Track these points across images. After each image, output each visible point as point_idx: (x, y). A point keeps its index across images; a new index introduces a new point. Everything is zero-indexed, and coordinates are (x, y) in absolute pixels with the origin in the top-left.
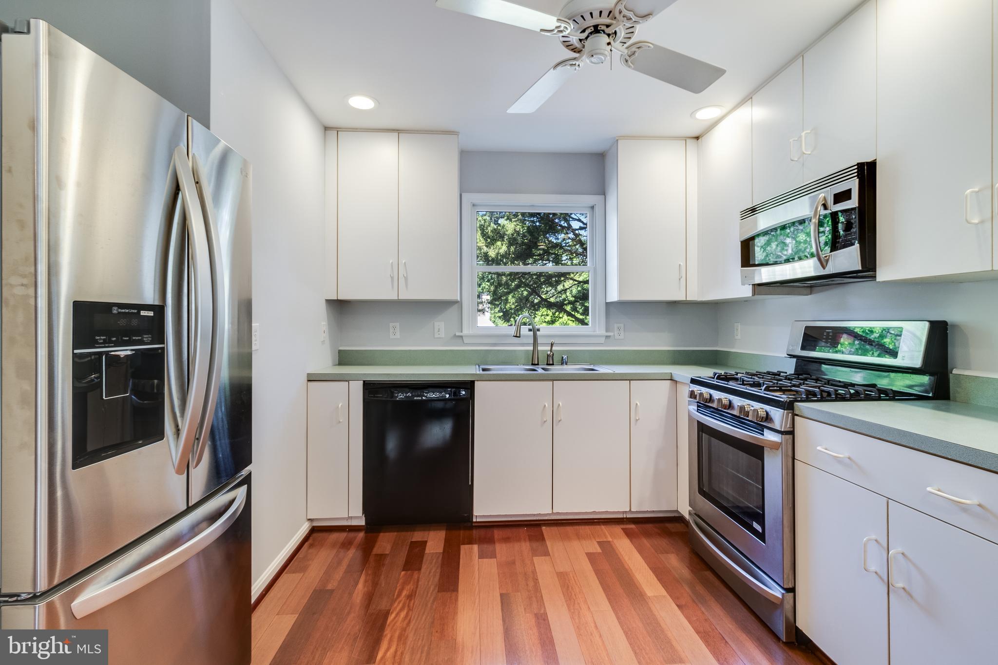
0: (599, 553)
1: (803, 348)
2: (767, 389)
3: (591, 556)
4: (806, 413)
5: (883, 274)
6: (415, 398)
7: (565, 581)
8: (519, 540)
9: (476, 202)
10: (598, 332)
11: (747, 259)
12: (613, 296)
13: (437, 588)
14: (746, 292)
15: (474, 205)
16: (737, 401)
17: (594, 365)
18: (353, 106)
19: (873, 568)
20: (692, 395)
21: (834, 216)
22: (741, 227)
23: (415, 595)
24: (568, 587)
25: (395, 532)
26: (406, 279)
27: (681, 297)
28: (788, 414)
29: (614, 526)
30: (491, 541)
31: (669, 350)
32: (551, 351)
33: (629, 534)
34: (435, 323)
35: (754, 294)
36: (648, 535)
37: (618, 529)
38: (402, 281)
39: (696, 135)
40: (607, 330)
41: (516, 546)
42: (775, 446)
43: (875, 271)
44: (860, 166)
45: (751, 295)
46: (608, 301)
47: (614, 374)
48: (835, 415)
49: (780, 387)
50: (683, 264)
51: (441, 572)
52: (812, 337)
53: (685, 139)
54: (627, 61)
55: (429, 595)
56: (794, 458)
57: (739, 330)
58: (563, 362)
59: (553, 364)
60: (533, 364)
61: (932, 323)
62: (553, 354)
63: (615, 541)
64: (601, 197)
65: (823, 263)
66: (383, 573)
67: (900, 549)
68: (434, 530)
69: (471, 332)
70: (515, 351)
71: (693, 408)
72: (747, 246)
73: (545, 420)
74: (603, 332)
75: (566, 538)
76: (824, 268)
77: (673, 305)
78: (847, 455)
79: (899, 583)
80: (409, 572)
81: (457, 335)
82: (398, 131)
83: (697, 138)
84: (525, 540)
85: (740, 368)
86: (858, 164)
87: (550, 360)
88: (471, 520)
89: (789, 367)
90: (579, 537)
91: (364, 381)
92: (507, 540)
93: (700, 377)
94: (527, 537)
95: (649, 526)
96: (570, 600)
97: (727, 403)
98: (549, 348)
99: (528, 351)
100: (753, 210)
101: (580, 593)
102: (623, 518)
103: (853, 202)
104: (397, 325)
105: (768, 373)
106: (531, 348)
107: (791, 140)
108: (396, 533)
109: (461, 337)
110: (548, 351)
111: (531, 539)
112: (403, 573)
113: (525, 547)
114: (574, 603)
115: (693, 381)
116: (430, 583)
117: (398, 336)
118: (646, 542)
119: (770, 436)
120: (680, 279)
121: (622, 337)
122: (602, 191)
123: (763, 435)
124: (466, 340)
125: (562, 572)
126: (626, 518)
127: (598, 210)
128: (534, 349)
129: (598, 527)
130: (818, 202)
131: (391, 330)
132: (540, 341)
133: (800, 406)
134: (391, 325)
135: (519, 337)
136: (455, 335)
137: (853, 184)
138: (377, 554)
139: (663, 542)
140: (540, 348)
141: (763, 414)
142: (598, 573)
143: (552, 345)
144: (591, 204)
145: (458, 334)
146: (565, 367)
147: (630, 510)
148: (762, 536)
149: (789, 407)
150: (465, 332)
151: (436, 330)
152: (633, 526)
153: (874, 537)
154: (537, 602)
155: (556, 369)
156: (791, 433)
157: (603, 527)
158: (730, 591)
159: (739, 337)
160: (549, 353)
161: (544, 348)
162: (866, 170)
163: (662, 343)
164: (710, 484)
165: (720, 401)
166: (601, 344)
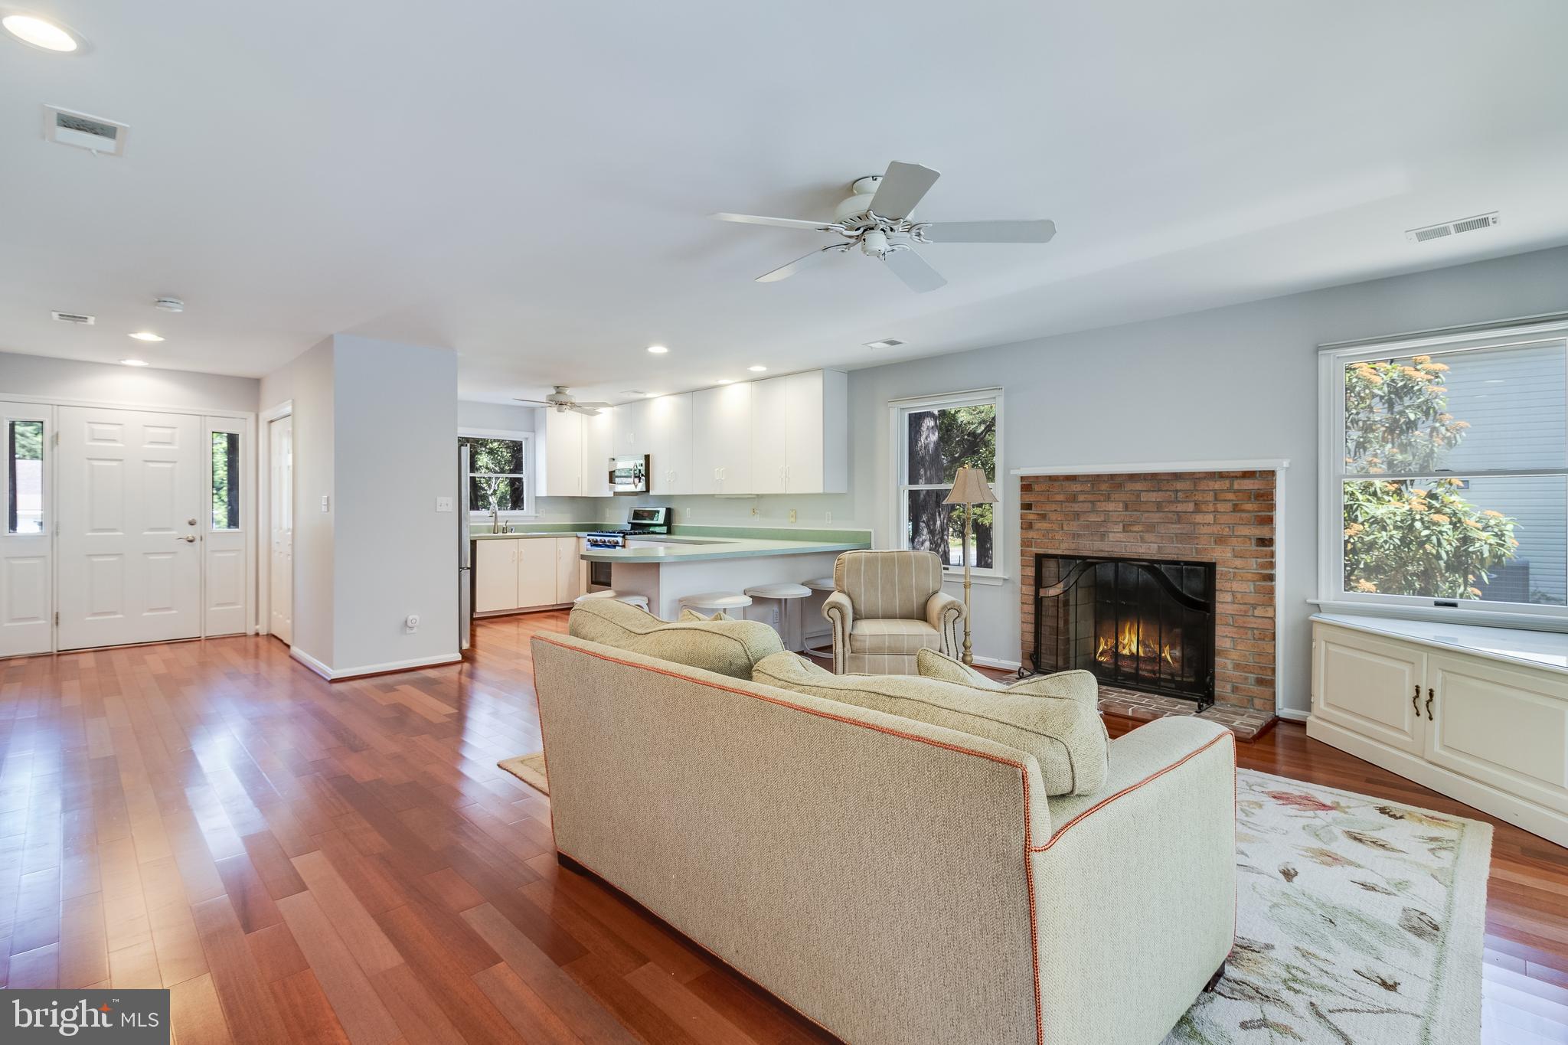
1: (633, 519)
5: (651, 493)
10: (530, 514)
11: (611, 481)
12: (542, 491)
14: (611, 494)
16: (607, 539)
22: (609, 465)
27: (579, 495)
31: (574, 524)
32: (506, 525)
40: (536, 512)
43: (650, 490)
44: (645, 456)
45: (613, 497)
46: (537, 495)
47: (548, 535)
50: (580, 479)
52: (637, 515)
57: (608, 511)
59: (508, 532)
60: (495, 532)
61: (667, 509)
62: (507, 527)
64: (533, 433)
70: (482, 526)
72: (611, 475)
73: (514, 560)
74: (534, 514)
76: (635, 488)
87: (504, 530)
89: (629, 527)
98: (504, 524)
99: (489, 526)
100: (614, 459)
121: (547, 516)
122: (533, 430)
127: (530, 440)
128: (495, 524)
132: (498, 519)
140: (499, 524)
143: (506, 522)
144: (526, 436)
146: (514, 532)
155: (510, 534)
159: (605, 511)
160: (504, 526)
161: (501, 524)
162: (647, 458)
163: (566, 519)
164: (596, 578)
165: (601, 540)
166: (532, 521)
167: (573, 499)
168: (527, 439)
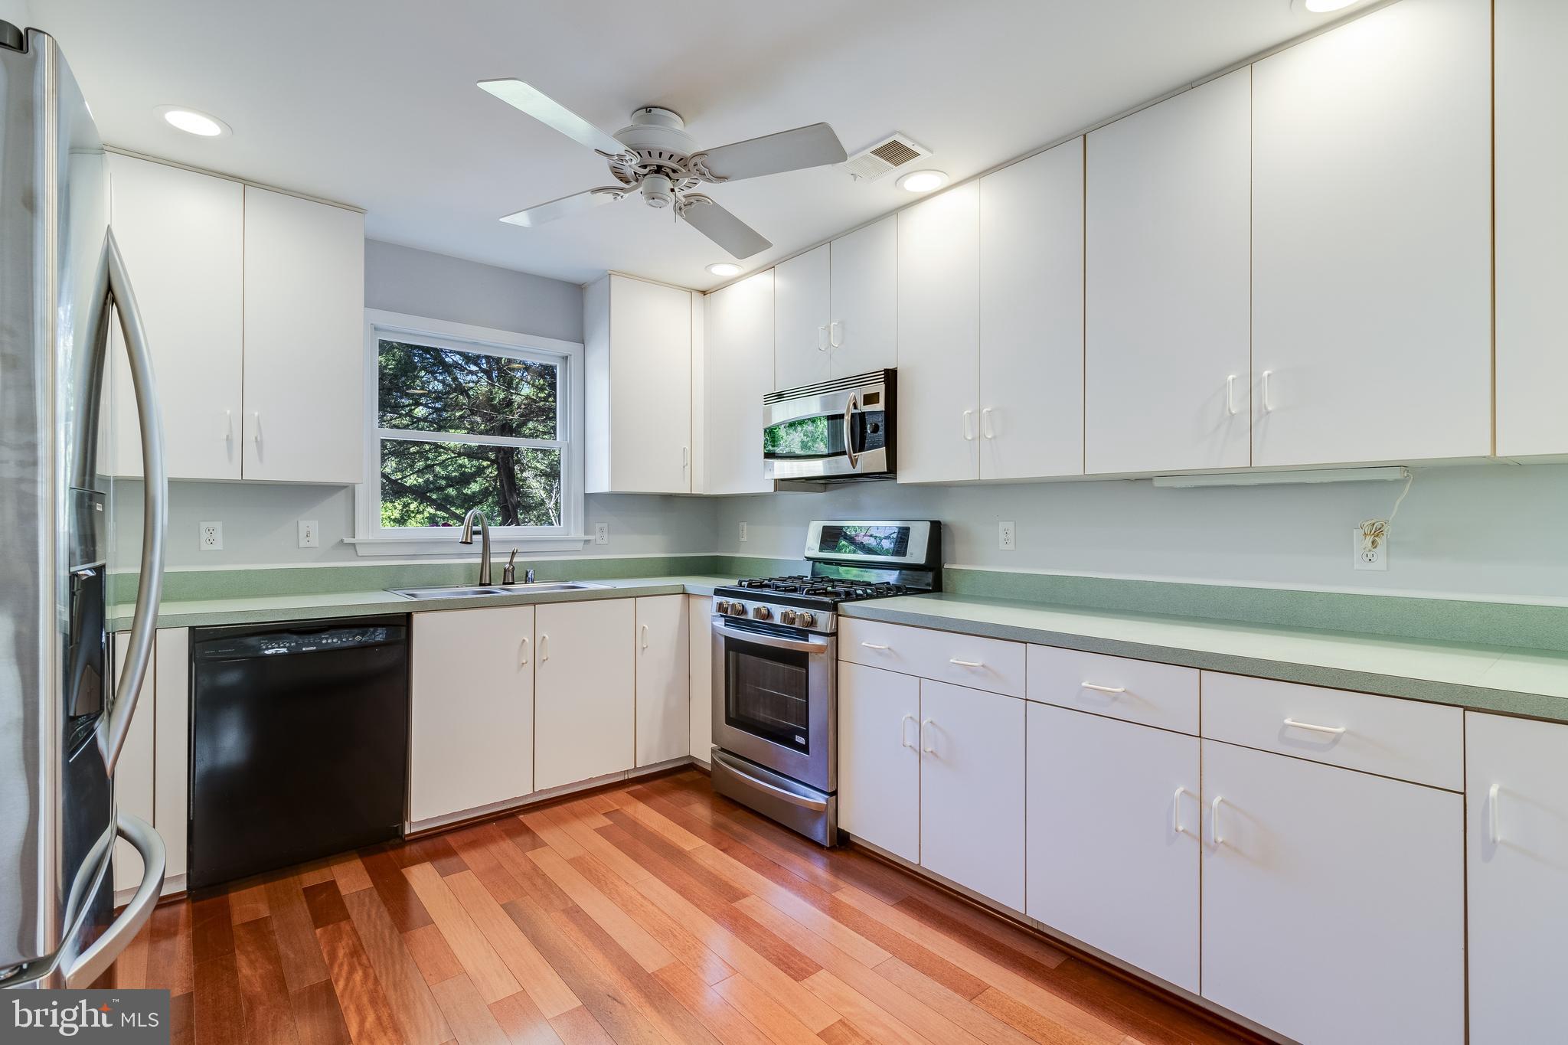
0: (610, 826)
1: (821, 549)
2: (807, 593)
3: (601, 831)
4: (850, 612)
5: (904, 477)
6: (304, 649)
7: (583, 866)
8: (492, 840)
9: (380, 324)
10: (573, 535)
11: (770, 449)
12: (601, 482)
13: (396, 931)
14: (766, 487)
15: (376, 329)
16: (778, 609)
17: (573, 580)
18: (175, 125)
19: (908, 743)
20: (721, 608)
21: (862, 415)
22: (764, 414)
23: (363, 949)
24: (590, 870)
25: (259, 884)
26: (259, 443)
27: (683, 489)
28: (833, 615)
29: (615, 792)
30: (449, 852)
31: (670, 558)
32: (511, 563)
33: (639, 797)
34: (299, 521)
35: (776, 490)
36: (662, 792)
37: (621, 794)
38: (250, 449)
39: (704, 289)
40: (586, 533)
41: (493, 848)
42: (820, 649)
43: (896, 474)
44: (887, 371)
45: (773, 491)
47: (615, 590)
48: (877, 611)
49: (815, 590)
50: (688, 448)
51: (389, 910)
52: (831, 538)
53: (691, 290)
54: (680, 209)
55: (388, 941)
56: (837, 660)
57: (745, 531)
58: (527, 579)
59: (513, 583)
60: (481, 585)
61: (932, 523)
62: (514, 568)
63: (624, 808)
64: (580, 346)
65: (854, 462)
66: (279, 941)
67: (929, 719)
68: (337, 863)
69: (371, 538)
70: (449, 565)
71: (720, 623)
72: (771, 434)
73: (524, 661)
74: (581, 536)
75: (558, 821)
76: (854, 468)
77: (668, 499)
78: (887, 646)
79: (928, 748)
80: (330, 927)
81: (345, 542)
82: (245, 182)
83: (704, 293)
84: (503, 839)
85: (742, 575)
86: (885, 370)
87: (509, 577)
88: (400, 833)
90: (577, 816)
91: (192, 629)
92: (473, 845)
93: (725, 587)
94: (503, 833)
95: (658, 782)
96: (600, 882)
97: (766, 612)
98: (508, 560)
99: (472, 564)
100: (780, 396)
101: (608, 872)
102: (625, 780)
103: (880, 406)
104: (218, 526)
105: (789, 577)
106: (479, 560)
107: (820, 328)
108: (263, 886)
109: (354, 545)
110: (506, 563)
111: (511, 834)
112: (318, 931)
113: (507, 846)
114: (607, 884)
115: (719, 592)
116: (379, 928)
117: (218, 545)
118: (663, 801)
119: (815, 641)
120: (684, 467)
121: (605, 541)
122: (580, 337)
123: (808, 641)
124: (361, 551)
125: (574, 858)
126: (628, 779)
127: (574, 363)
128: (483, 560)
129: (596, 797)
130: (850, 401)
131: (205, 535)
132: (493, 548)
133: (846, 606)
134: (204, 525)
135: (471, 543)
136: (342, 541)
137: (880, 389)
138: (246, 923)
139: (680, 796)
140: (493, 560)
141: (808, 618)
142: (619, 845)
143: (513, 554)
144: (565, 353)
145: (347, 540)
146: (531, 585)
147: (635, 766)
148: (805, 749)
149: (834, 608)
150: (361, 536)
151: (302, 534)
152: (639, 787)
153: (909, 715)
154: (558, 897)
155: (520, 588)
156: (835, 634)
157: (602, 796)
158: (768, 822)
159: (745, 539)
160: (507, 566)
161: (499, 560)
162: (891, 377)
163: (653, 547)
164: (737, 711)
165: (757, 611)
166: (577, 551)
167: (668, 500)
168: (566, 358)
